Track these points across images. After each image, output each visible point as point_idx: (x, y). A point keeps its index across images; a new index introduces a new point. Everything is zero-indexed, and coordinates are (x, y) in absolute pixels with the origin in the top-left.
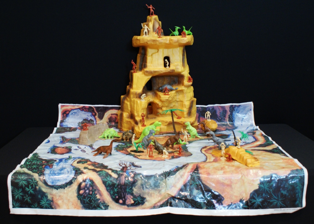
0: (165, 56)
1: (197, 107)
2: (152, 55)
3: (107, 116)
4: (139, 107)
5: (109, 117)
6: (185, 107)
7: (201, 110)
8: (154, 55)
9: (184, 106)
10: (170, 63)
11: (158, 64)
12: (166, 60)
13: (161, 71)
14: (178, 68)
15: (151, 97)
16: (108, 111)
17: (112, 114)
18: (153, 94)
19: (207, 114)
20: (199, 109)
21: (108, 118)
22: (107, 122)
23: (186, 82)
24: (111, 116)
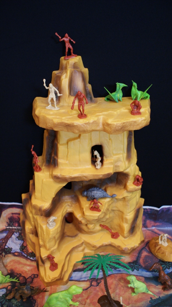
0: (94, 144)
1: (144, 209)
2: (67, 143)
3: (5, 215)
4: (45, 235)
5: (9, 216)
6: (127, 222)
7: (149, 212)
8: (71, 144)
9: (124, 220)
10: (104, 158)
11: (80, 161)
12: (96, 153)
13: (86, 177)
14: (119, 166)
15: (68, 205)
16: (6, 209)
17: (13, 214)
18: (72, 198)
19: (162, 236)
20: (147, 211)
21: (7, 218)
22: (7, 222)
23: (131, 185)
24: (11, 215)
